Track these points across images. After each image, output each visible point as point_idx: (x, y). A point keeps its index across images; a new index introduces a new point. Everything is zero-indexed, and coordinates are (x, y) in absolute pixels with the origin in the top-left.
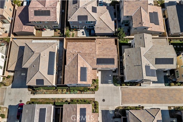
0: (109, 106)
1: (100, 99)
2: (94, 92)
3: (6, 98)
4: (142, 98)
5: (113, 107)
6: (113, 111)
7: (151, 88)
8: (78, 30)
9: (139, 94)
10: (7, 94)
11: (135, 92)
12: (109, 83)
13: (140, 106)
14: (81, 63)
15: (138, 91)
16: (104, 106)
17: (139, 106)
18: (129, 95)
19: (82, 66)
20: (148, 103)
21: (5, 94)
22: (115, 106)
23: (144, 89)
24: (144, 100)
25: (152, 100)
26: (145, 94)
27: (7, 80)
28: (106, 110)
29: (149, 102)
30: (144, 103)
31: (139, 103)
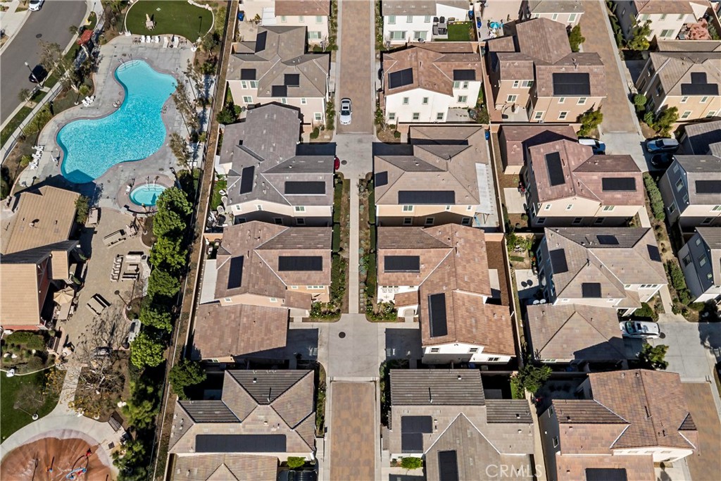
0: (328, 349)
1: (346, 325)
2: (363, 313)
3: (351, 137)
4: (348, 439)
5: (326, 358)
6: (316, 357)
7: (376, 470)
8: (535, 268)
9: (358, 431)
10: (359, 137)
11: (364, 419)
12: (389, 350)
13: (326, 431)
14: (431, 257)
15: (368, 429)
16: (329, 335)
17: (326, 429)
18: (355, 404)
19: (421, 260)
20: (334, 454)
21: (360, 134)
22: (328, 363)
23: (373, 447)
24: (342, 444)
25: (341, 468)
26: (359, 448)
27: (389, 133)
28: (318, 339)
29: (336, 460)
30: (333, 443)
31: (333, 428)
